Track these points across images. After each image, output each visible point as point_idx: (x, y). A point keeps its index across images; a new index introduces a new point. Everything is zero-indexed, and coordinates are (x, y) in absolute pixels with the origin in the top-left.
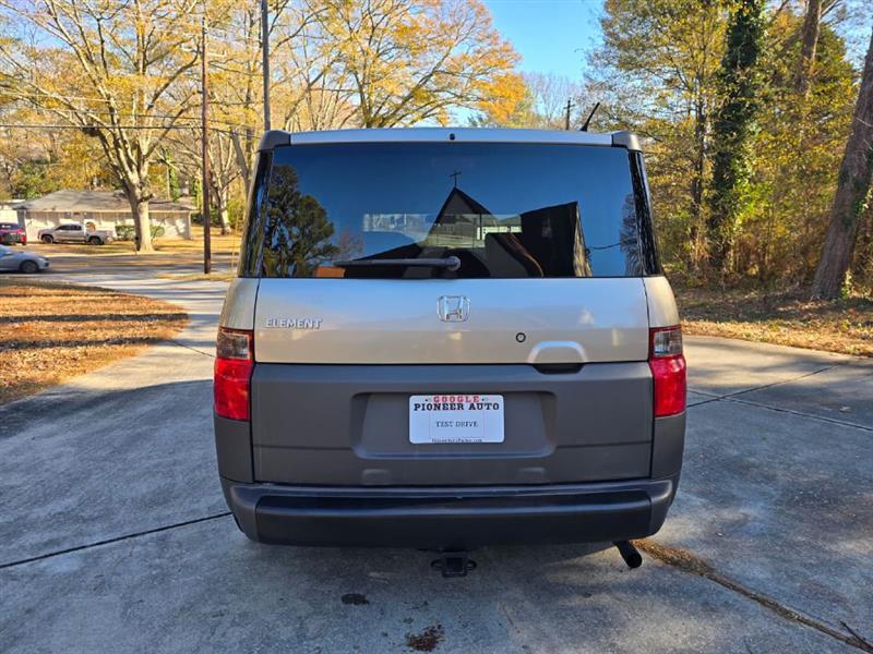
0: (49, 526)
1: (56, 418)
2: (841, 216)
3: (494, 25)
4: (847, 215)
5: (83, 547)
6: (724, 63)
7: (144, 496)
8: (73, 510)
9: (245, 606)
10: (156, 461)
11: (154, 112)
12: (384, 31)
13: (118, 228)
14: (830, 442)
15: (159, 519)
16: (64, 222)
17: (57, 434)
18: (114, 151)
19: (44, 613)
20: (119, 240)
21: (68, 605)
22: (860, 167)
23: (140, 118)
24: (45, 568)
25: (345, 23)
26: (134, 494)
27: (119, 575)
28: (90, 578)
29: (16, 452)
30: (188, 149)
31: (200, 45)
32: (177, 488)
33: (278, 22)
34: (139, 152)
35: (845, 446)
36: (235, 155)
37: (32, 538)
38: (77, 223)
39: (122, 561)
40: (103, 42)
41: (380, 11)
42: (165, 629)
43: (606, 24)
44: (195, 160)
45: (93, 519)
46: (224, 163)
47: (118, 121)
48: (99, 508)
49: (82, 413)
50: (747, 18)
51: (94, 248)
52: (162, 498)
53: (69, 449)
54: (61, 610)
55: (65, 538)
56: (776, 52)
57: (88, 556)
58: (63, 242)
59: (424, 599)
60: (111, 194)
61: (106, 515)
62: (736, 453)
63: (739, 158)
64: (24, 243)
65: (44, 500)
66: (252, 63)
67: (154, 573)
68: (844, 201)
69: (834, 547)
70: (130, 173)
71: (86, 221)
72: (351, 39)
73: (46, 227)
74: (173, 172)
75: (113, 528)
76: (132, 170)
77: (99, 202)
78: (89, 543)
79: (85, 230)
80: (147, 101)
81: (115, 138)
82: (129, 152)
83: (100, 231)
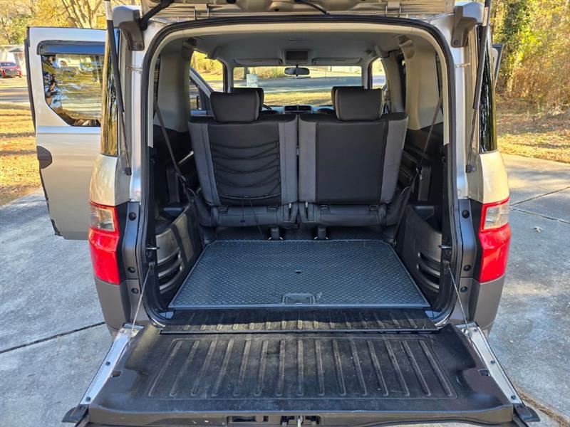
1: (22, 223)
5: (25, 346)
7: (75, 296)
8: (22, 309)
15: (83, 318)
17: (20, 237)
21: (4, 404)
26: (67, 294)
27: (46, 374)
28: (24, 378)
34: (89, 8)
39: (50, 360)
45: (35, 318)
48: (41, 307)
53: (27, 251)
55: (12, 336)
63: (525, 9)
64: (20, 77)
65: (2, 300)
67: (73, 372)
70: (83, 24)
78: (28, 342)
82: (82, 8)
83: (70, 67)
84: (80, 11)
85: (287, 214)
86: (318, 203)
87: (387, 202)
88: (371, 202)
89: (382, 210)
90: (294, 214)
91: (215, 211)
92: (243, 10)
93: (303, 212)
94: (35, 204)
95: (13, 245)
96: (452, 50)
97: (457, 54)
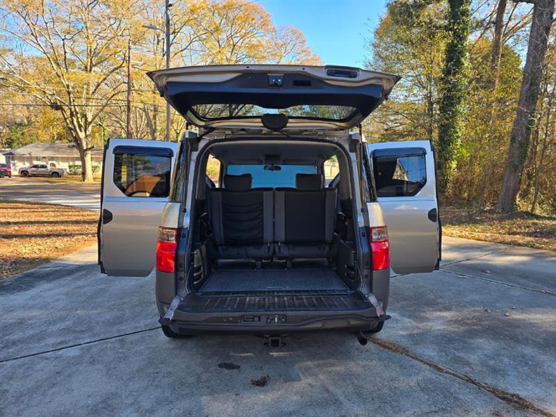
0: (59, 335)
1: (51, 280)
2: (512, 164)
3: (307, 45)
4: (516, 163)
6: (443, 71)
7: (109, 320)
8: (71, 327)
9: (169, 369)
10: (113, 303)
11: (96, 96)
12: (240, 47)
13: (70, 167)
14: (486, 291)
16: (35, 163)
17: (54, 289)
18: (70, 119)
19: (67, 373)
20: (71, 174)
21: (77, 370)
22: (522, 134)
23: (88, 99)
24: (62, 354)
25: (216, 42)
26: (103, 319)
27: (101, 356)
28: (87, 358)
29: (32, 298)
30: (117, 117)
31: (127, 55)
32: (126, 316)
33: (175, 40)
34: (86, 119)
35: (493, 294)
36: (146, 121)
37: (51, 341)
38: (44, 163)
39: (102, 350)
40: (65, 53)
41: (238, 35)
42: (130, 380)
43: (375, 46)
44: (121, 125)
45: (83, 331)
46: (138, 126)
47: (74, 101)
48: (85, 326)
49: (65, 278)
50: (456, 46)
51: (53, 179)
52: (119, 321)
53: (63, 297)
54: (74, 372)
55: (70, 340)
56: (478, 62)
57: (82, 349)
58: (34, 175)
59: (261, 365)
60: (67, 145)
61: (90, 329)
62: (433, 297)
63: (454, 128)
64: (10, 177)
65: (54, 322)
66: (158, 66)
67: (120, 355)
68: (513, 154)
69: (472, 341)
70: (79, 133)
71: (50, 162)
72: (220, 52)
73: (24, 166)
74: (106, 131)
75: (94, 336)
76: (81, 131)
77: (59, 149)
78: (82, 343)
79: (49, 167)
80: (92, 89)
81: (71, 111)
82: (80, 120)
83: (59, 169)
84: (78, 122)
85: (267, 250)
86: (287, 243)
87: (330, 242)
88: (320, 242)
89: (327, 248)
90: (271, 250)
91: (220, 248)
92: (248, 134)
93: (277, 249)
94: (58, 268)
95: (49, 293)
96: (350, 153)
97: (353, 156)
